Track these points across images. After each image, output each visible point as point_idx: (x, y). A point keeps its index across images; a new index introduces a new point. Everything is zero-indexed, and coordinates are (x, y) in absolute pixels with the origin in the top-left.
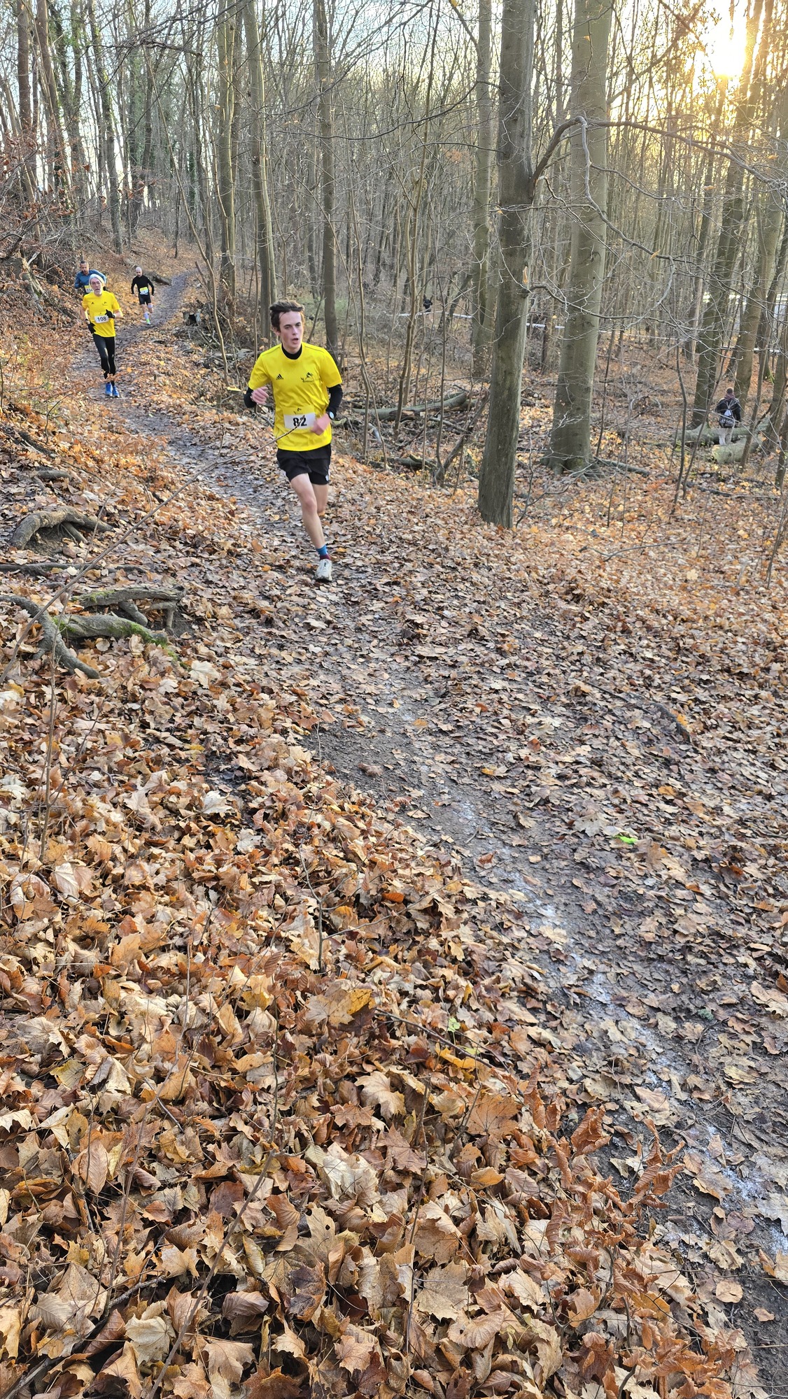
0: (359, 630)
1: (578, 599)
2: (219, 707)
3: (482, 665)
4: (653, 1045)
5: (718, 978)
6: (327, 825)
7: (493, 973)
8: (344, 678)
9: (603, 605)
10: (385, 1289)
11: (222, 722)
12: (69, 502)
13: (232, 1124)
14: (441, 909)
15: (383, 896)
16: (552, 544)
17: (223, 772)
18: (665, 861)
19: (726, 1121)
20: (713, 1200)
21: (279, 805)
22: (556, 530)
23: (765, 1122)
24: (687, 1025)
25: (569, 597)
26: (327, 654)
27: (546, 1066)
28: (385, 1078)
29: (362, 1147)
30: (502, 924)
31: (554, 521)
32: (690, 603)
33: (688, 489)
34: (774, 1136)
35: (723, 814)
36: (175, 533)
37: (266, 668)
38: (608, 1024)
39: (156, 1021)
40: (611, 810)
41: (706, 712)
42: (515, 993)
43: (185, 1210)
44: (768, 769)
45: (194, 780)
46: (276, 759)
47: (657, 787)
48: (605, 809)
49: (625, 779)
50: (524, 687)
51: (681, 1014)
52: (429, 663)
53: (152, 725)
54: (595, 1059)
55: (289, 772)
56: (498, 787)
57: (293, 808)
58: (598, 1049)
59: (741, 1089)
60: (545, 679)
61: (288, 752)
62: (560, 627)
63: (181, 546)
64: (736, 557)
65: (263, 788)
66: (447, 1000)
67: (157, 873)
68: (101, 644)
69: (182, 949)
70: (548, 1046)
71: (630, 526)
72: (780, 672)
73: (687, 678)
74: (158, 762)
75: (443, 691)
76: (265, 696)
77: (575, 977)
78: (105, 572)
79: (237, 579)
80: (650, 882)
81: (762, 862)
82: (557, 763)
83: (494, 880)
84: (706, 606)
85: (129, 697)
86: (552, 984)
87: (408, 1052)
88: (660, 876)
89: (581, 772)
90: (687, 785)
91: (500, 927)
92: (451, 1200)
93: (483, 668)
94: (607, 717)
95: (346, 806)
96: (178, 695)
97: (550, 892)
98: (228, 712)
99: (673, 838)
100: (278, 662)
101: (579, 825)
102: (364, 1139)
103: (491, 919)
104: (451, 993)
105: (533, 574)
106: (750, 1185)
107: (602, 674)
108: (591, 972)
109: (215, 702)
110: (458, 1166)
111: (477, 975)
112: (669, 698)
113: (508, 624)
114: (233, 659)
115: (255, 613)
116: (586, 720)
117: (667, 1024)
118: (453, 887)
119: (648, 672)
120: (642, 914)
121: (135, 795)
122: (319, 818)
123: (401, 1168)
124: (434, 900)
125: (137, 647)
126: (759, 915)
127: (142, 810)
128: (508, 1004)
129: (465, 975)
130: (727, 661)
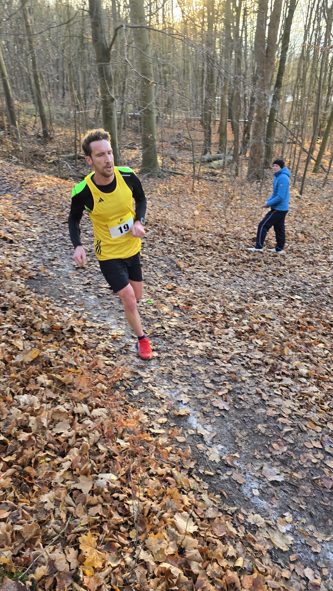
7: (94, 347)
9: (156, 225)
14: (75, 329)
15: (52, 328)
18: (163, 308)
27: (110, 371)
28: (46, 377)
29: (35, 394)
30: (100, 333)
32: (193, 223)
33: (200, 180)
35: (189, 292)
41: (190, 260)
42: (102, 352)
44: (210, 277)
47: (166, 286)
49: (154, 285)
64: (216, 205)
70: (112, 365)
71: (175, 196)
72: (222, 244)
73: (185, 249)
81: (199, 305)
84: (199, 224)
86: (117, 348)
88: (160, 312)
90: (178, 284)
94: (150, 265)
99: (167, 301)
107: (151, 250)
111: (88, 349)
112: (177, 256)
119: (169, 248)
124: (72, 326)
128: (99, 356)
129: (83, 349)
130: (203, 243)
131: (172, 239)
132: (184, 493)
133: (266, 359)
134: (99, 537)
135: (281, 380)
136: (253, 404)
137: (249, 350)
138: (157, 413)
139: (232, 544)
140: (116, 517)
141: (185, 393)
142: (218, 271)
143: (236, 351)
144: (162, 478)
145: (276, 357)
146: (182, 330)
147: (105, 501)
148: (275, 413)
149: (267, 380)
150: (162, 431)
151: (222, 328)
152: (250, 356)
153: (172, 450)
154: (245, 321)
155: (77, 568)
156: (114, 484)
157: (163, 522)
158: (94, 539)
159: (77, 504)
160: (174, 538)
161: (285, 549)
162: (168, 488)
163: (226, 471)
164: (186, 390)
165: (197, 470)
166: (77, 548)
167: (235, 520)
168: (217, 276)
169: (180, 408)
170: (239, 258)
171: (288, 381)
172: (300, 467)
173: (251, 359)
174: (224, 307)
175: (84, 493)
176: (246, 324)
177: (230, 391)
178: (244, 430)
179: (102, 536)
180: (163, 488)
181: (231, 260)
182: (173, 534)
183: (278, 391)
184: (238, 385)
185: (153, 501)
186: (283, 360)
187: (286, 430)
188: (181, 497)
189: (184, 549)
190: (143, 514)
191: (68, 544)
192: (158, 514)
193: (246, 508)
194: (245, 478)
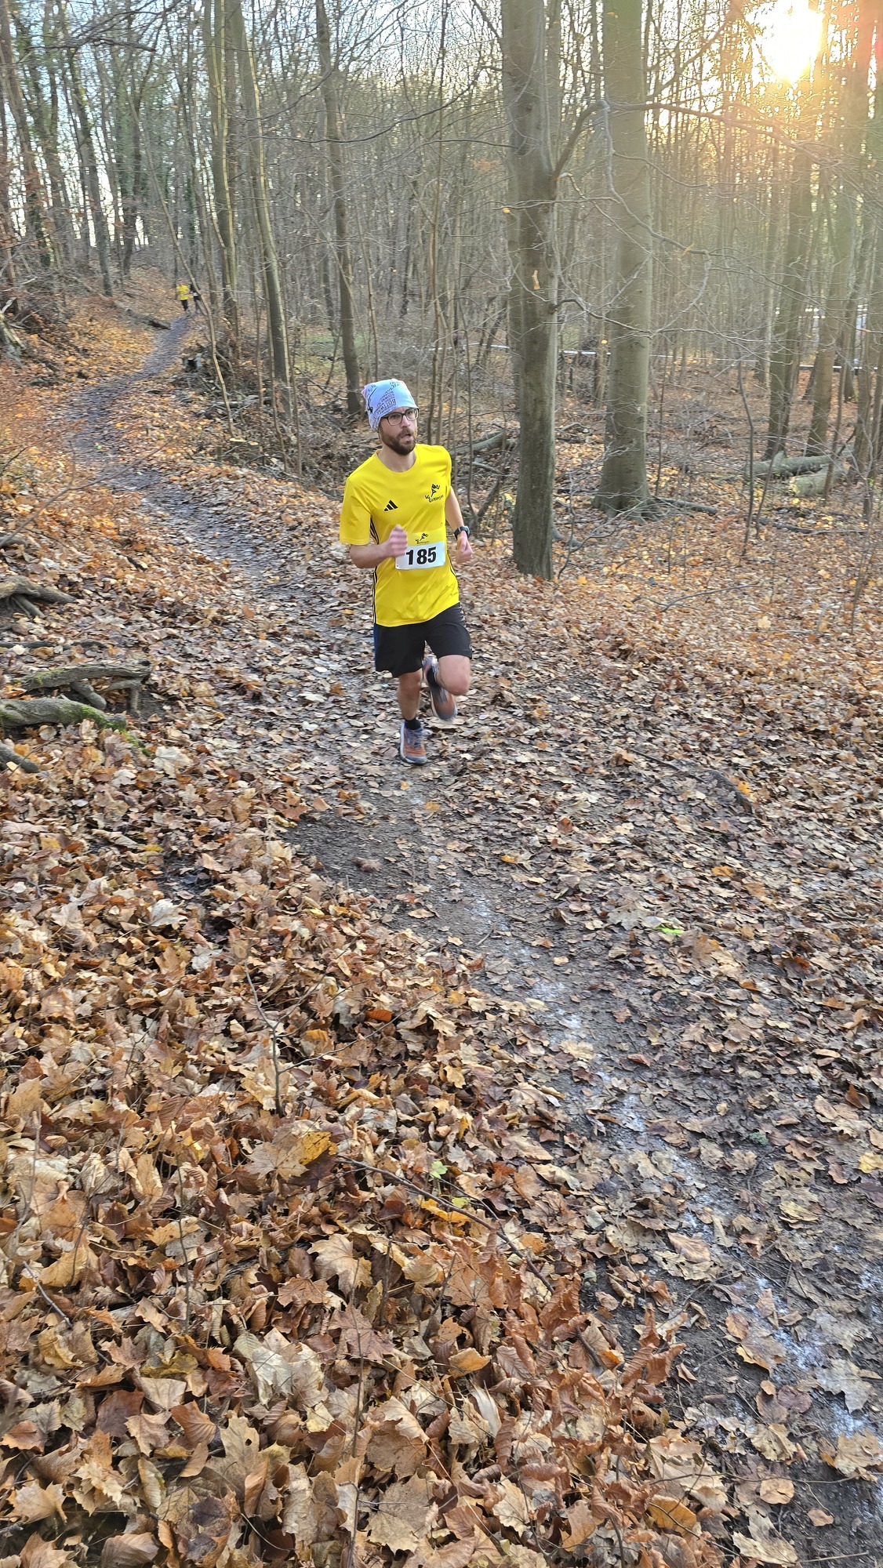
0: (363, 702)
1: (625, 655)
2: (186, 800)
3: (508, 735)
4: (693, 1180)
5: (774, 1094)
6: (306, 933)
7: (500, 1101)
8: (343, 758)
9: (656, 660)
10: (320, 1519)
11: (188, 817)
12: (25, 572)
13: (138, 1314)
14: (437, 1026)
15: (366, 1016)
16: (601, 595)
17: (184, 875)
18: (715, 955)
19: (779, 1270)
20: (760, 1372)
21: (246, 912)
22: (608, 581)
23: (827, 1269)
24: (736, 1153)
25: (615, 654)
26: (324, 732)
27: (560, 1213)
28: (346, 1242)
29: (311, 1332)
30: (514, 1040)
31: (606, 570)
32: (759, 654)
33: (762, 527)
34: (839, 1286)
35: (789, 897)
36: (151, 601)
37: (249, 751)
38: (639, 1157)
39: (51, 1188)
40: (651, 898)
41: (774, 778)
42: (526, 1125)
43: (65, 1431)
44: (845, 841)
45: (143, 887)
46: (248, 857)
47: (711, 867)
48: (646, 897)
49: (673, 860)
50: (556, 759)
51: (730, 1139)
52: (444, 736)
53: (101, 824)
54: (620, 1201)
55: (263, 872)
56: (518, 877)
57: (265, 915)
58: (625, 1189)
59: (800, 1230)
60: (581, 749)
61: (264, 847)
62: (603, 688)
63: (157, 616)
64: (817, 601)
65: (231, 892)
66: (438, 1138)
67: (83, 1001)
68: (45, 732)
69: (101, 1094)
70: (563, 1188)
71: (695, 571)
72: (864, 728)
73: (752, 739)
74: (103, 868)
75: (460, 768)
76: (242, 784)
77: (601, 1101)
78: (60, 649)
79: (221, 650)
80: (695, 981)
81: (835, 950)
82: (591, 845)
83: (509, 988)
84: (779, 657)
85: (75, 792)
86: (573, 1110)
87: (382, 1206)
88: (708, 973)
89: (620, 855)
90: (747, 863)
91: (512, 1045)
92: (421, 1394)
93: (508, 739)
94: (653, 789)
95: (332, 908)
96: (134, 787)
97: (575, 999)
98: (195, 804)
99: (726, 927)
100: (264, 744)
101: (614, 917)
102: (314, 1321)
103: (503, 1035)
104: (442, 1130)
105: (574, 630)
106: (808, 1350)
107: (650, 740)
108: (621, 1094)
109: (181, 793)
110: (433, 1348)
111: (479, 1104)
112: (730, 763)
113: (539, 687)
114: (210, 742)
115: (240, 688)
116: (628, 793)
117: (711, 1152)
118: (456, 997)
119: (705, 735)
120: (685, 1020)
121: (65, 908)
122: (296, 925)
123: (355, 1356)
124: (428, 1016)
125: (89, 734)
126: (828, 1015)
127: (71, 926)
129: (465, 1106)
130: (801, 718)
131: (707, 705)
142: (865, 820)
150: (784, 1554)
164: (848, 1339)
169: (838, 1434)
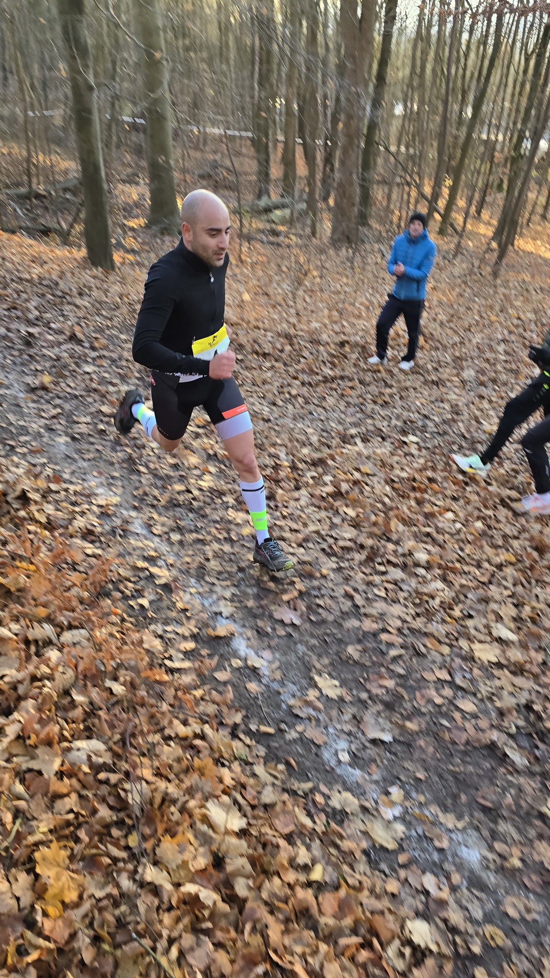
7: (66, 526)
14: (29, 496)
30: (76, 502)
42: (79, 534)
70: (98, 557)
86: (105, 527)
92: (14, 626)
103: (69, 500)
111: (54, 528)
113: (101, 331)
128: (75, 540)
129: (45, 528)
132: (223, 765)
133: (363, 539)
134: (72, 849)
135: (384, 573)
136: (339, 614)
137: (333, 526)
138: (177, 634)
139: (304, 843)
140: (104, 812)
141: (225, 599)
142: (282, 395)
143: (312, 528)
144: (186, 743)
145: (376, 535)
146: (221, 494)
147: (84, 787)
148: (375, 626)
149: (364, 573)
150: (187, 664)
151: (290, 491)
152: (334, 535)
153: (204, 695)
154: (328, 478)
155: (32, 907)
156: (101, 757)
157: (187, 816)
158: (64, 853)
159: (32, 797)
160: (206, 840)
161: (391, 845)
162: (196, 759)
163: (294, 725)
164: (228, 594)
165: (247, 726)
166: (31, 871)
167: (310, 804)
168: (280, 403)
169: (218, 625)
170: (317, 374)
171: (397, 574)
172: (417, 712)
173: (336, 539)
174: (294, 455)
175: (46, 776)
176: (329, 483)
177: (301, 593)
178: (324, 657)
179: (77, 848)
180: (187, 759)
181: (306, 378)
182: (204, 834)
183: (380, 590)
184: (316, 583)
185: (169, 781)
186: (389, 540)
187: (393, 653)
188: (219, 771)
189: (224, 857)
190: (151, 804)
191: (15, 865)
192: (179, 804)
193: (329, 784)
194: (327, 735)
